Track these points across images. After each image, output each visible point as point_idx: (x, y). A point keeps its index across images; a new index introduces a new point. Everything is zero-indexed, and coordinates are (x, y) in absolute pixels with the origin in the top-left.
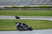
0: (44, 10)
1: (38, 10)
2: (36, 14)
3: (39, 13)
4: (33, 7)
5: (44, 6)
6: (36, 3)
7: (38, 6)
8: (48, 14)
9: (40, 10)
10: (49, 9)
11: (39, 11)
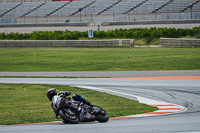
0: (51, 45)
1: (29, 45)
2: (22, 64)
3: (34, 60)
4: (12, 36)
5: (53, 29)
6: (23, 19)
7: (29, 31)
8: (67, 61)
9: (36, 45)
10: (71, 43)
11: (34, 49)
